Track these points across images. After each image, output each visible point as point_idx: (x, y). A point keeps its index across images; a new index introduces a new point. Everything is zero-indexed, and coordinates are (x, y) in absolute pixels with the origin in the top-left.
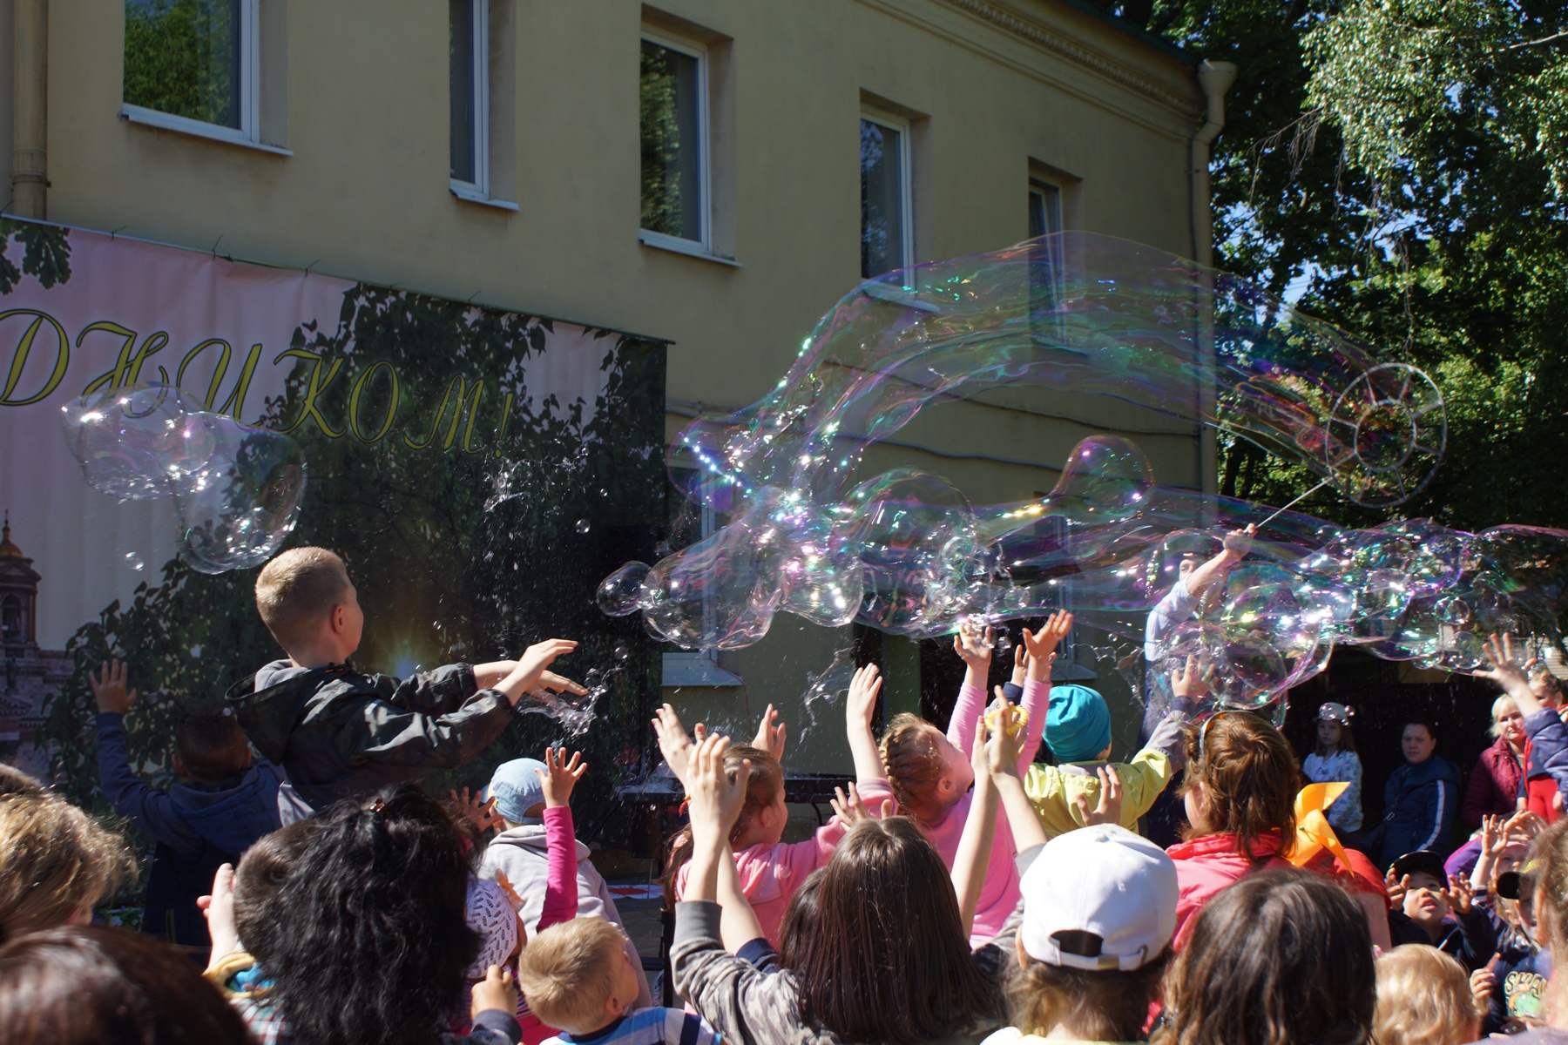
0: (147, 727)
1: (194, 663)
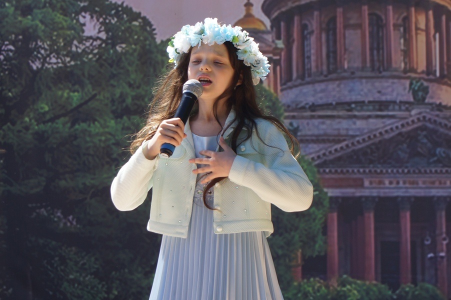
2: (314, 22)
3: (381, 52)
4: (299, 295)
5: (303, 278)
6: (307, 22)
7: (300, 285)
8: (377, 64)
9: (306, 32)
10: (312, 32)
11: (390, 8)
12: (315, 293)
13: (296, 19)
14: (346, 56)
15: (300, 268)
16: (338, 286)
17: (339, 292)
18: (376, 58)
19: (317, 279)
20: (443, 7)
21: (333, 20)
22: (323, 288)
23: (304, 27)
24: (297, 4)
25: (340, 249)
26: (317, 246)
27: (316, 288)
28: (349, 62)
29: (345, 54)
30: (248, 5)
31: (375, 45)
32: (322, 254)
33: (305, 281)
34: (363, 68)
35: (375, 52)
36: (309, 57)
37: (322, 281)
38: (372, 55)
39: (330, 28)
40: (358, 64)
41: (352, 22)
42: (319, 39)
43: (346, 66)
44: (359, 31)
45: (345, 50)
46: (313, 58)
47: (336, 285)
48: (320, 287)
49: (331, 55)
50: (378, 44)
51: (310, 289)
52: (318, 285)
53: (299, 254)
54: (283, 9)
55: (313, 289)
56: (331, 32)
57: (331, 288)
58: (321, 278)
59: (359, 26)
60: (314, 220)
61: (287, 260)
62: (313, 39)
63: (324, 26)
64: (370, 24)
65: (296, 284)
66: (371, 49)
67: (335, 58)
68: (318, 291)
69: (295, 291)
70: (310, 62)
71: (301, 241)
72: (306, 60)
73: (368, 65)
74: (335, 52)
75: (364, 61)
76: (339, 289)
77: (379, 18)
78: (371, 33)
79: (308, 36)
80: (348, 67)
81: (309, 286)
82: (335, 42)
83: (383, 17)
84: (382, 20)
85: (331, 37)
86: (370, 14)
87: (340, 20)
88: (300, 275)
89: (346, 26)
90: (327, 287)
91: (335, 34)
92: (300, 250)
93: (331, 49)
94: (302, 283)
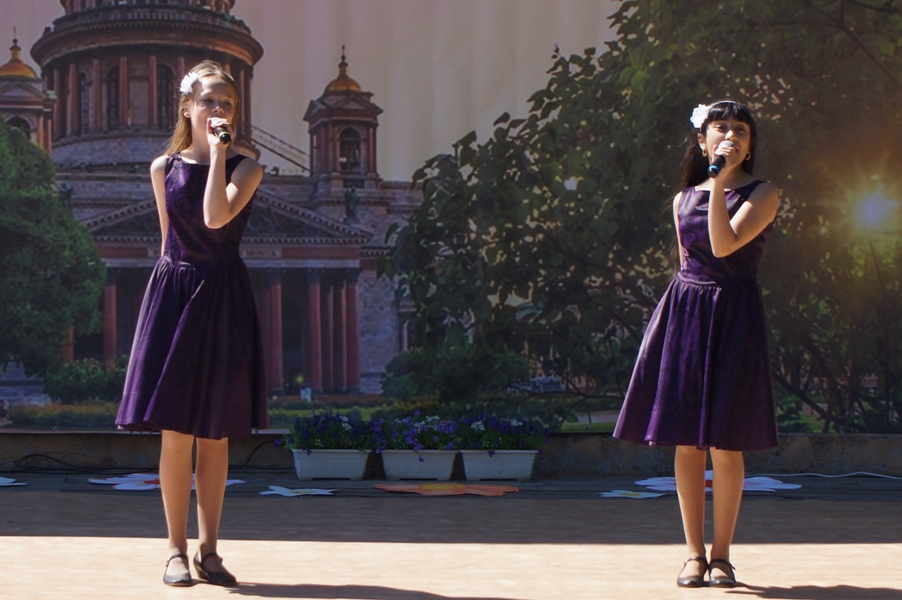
0: (510, 260)
2: (93, 72)
3: (170, 108)
4: (71, 378)
5: (75, 359)
6: (84, 71)
7: (71, 367)
8: (165, 121)
9: (83, 83)
10: (91, 83)
11: (182, 60)
12: (88, 375)
13: (72, 67)
14: (130, 112)
15: (72, 348)
16: (117, 366)
17: (117, 374)
18: (164, 114)
19: (92, 359)
20: (241, 61)
21: (115, 70)
22: (99, 370)
23: (81, 77)
24: (73, 50)
25: (119, 326)
26: (92, 323)
27: (90, 369)
28: (132, 119)
29: (128, 108)
30: (15, 49)
31: (164, 100)
32: (98, 331)
33: (78, 361)
34: (150, 126)
35: (164, 108)
36: (86, 111)
37: (97, 362)
38: (160, 111)
39: (112, 79)
40: (143, 120)
41: (137, 73)
42: (99, 92)
43: (129, 122)
44: (146, 84)
45: (129, 104)
46: (91, 112)
47: (113, 366)
48: (95, 369)
49: (113, 109)
50: (167, 99)
51: (83, 371)
52: (93, 366)
53: (71, 332)
54: (57, 56)
55: (87, 370)
56: (113, 84)
57: (108, 369)
58: (96, 359)
59: (146, 78)
60: (89, 293)
61: (57, 339)
62: (92, 91)
63: (105, 76)
64: (158, 77)
65: (66, 365)
66: (160, 105)
67: (117, 114)
68: (93, 373)
69: (66, 374)
70: (87, 116)
71: (74, 317)
72: (83, 114)
73: (155, 122)
74: (117, 107)
75: (151, 118)
76: (117, 370)
77: (169, 71)
78: (158, 87)
79: (86, 87)
80: (132, 124)
81: (82, 368)
82: (117, 95)
83: (173, 69)
84: (172, 73)
85: (113, 89)
86: (158, 66)
87: (123, 71)
88: (71, 355)
89: (131, 78)
90: (104, 368)
91: (117, 86)
92: (72, 328)
93: (113, 103)
94: (74, 365)
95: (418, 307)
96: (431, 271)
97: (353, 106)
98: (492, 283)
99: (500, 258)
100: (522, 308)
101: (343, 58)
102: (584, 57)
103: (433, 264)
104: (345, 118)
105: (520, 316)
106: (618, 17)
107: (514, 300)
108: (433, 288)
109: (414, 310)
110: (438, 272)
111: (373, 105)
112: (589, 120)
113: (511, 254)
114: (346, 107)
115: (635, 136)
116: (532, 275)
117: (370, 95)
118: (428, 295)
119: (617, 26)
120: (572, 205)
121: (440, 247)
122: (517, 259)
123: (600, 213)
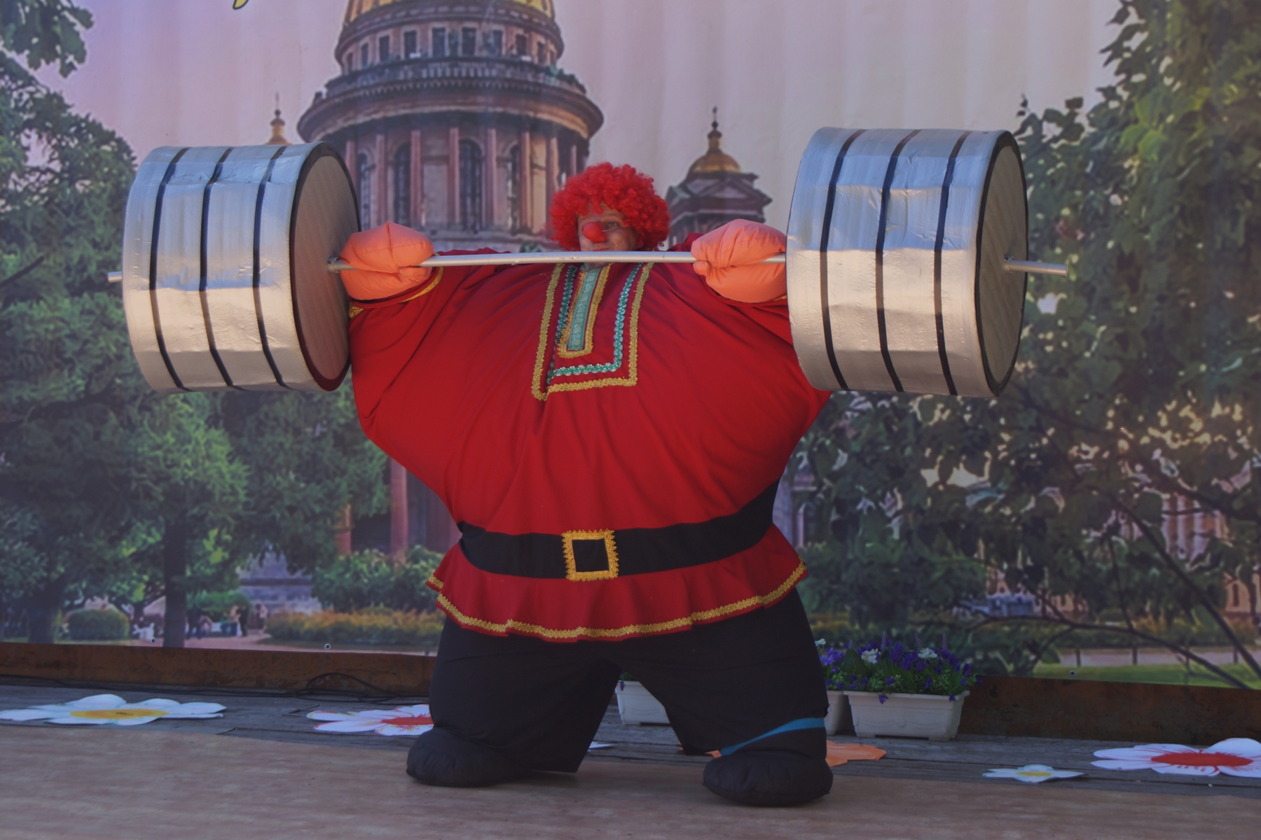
0: (956, 419)
1: (1046, 322)
2: (376, 152)
3: (477, 200)
4: (348, 576)
5: (353, 549)
6: (365, 152)
7: (348, 561)
8: (471, 219)
9: (363, 167)
10: (373, 167)
11: (493, 132)
12: (371, 572)
13: (349, 146)
14: (424, 206)
15: (348, 534)
16: (407, 561)
17: (408, 571)
18: (469, 210)
19: (375, 551)
20: (573, 133)
21: (405, 149)
22: (384, 565)
23: (361, 159)
24: (351, 122)
25: (410, 504)
26: (375, 500)
27: (373, 564)
28: (428, 216)
29: (422, 202)
30: (277, 123)
31: (469, 190)
32: (384, 512)
33: (357, 553)
34: (450, 225)
35: (469, 201)
36: (367, 207)
37: (382, 554)
38: (463, 205)
39: (401, 161)
40: (441, 218)
41: (434, 153)
42: (384, 178)
43: (423, 222)
44: (444, 168)
45: (423, 196)
46: (373, 207)
47: (403, 560)
48: (379, 563)
49: (401, 203)
50: (474, 189)
51: (364, 567)
52: (376, 560)
53: (348, 510)
54: (330, 131)
55: (369, 566)
56: (402, 168)
57: (396, 565)
58: (381, 550)
59: (445, 159)
60: (371, 459)
61: (329, 522)
62: (374, 177)
63: (391, 158)
64: (461, 157)
65: (342, 558)
66: (463, 196)
67: (407, 209)
68: (377, 569)
69: (341, 570)
70: (368, 214)
71: (351, 492)
72: (363, 211)
73: (458, 219)
74: (407, 199)
75: (451, 214)
76: (408, 566)
77: (475, 147)
78: (462, 171)
79: (367, 173)
80: (427, 224)
81: (362, 562)
82: (407, 184)
83: (482, 146)
84: (480, 152)
85: (401, 176)
86: (461, 142)
87: (415, 150)
88: (348, 544)
89: (425, 160)
90: (390, 563)
91: (407, 171)
92: (349, 507)
93: (402, 194)
94: (352, 558)
95: (820, 484)
96: (840, 432)
97: (730, 193)
98: (928, 452)
99: (940, 414)
100: (974, 490)
101: (715, 125)
102: (1065, 111)
103: (842, 423)
104: (717, 211)
105: (971, 501)
106: (1116, 49)
107: (962, 477)
108: (842, 459)
109: (814, 489)
110: (850, 434)
111: (758, 192)
112: (1074, 207)
113: (957, 410)
114: (719, 195)
115: (1146, 230)
116: (988, 441)
117: (752, 177)
118: (836, 467)
119: (1115, 64)
120: (1050, 336)
121: (853, 397)
122: (967, 417)
123: (1093, 348)
